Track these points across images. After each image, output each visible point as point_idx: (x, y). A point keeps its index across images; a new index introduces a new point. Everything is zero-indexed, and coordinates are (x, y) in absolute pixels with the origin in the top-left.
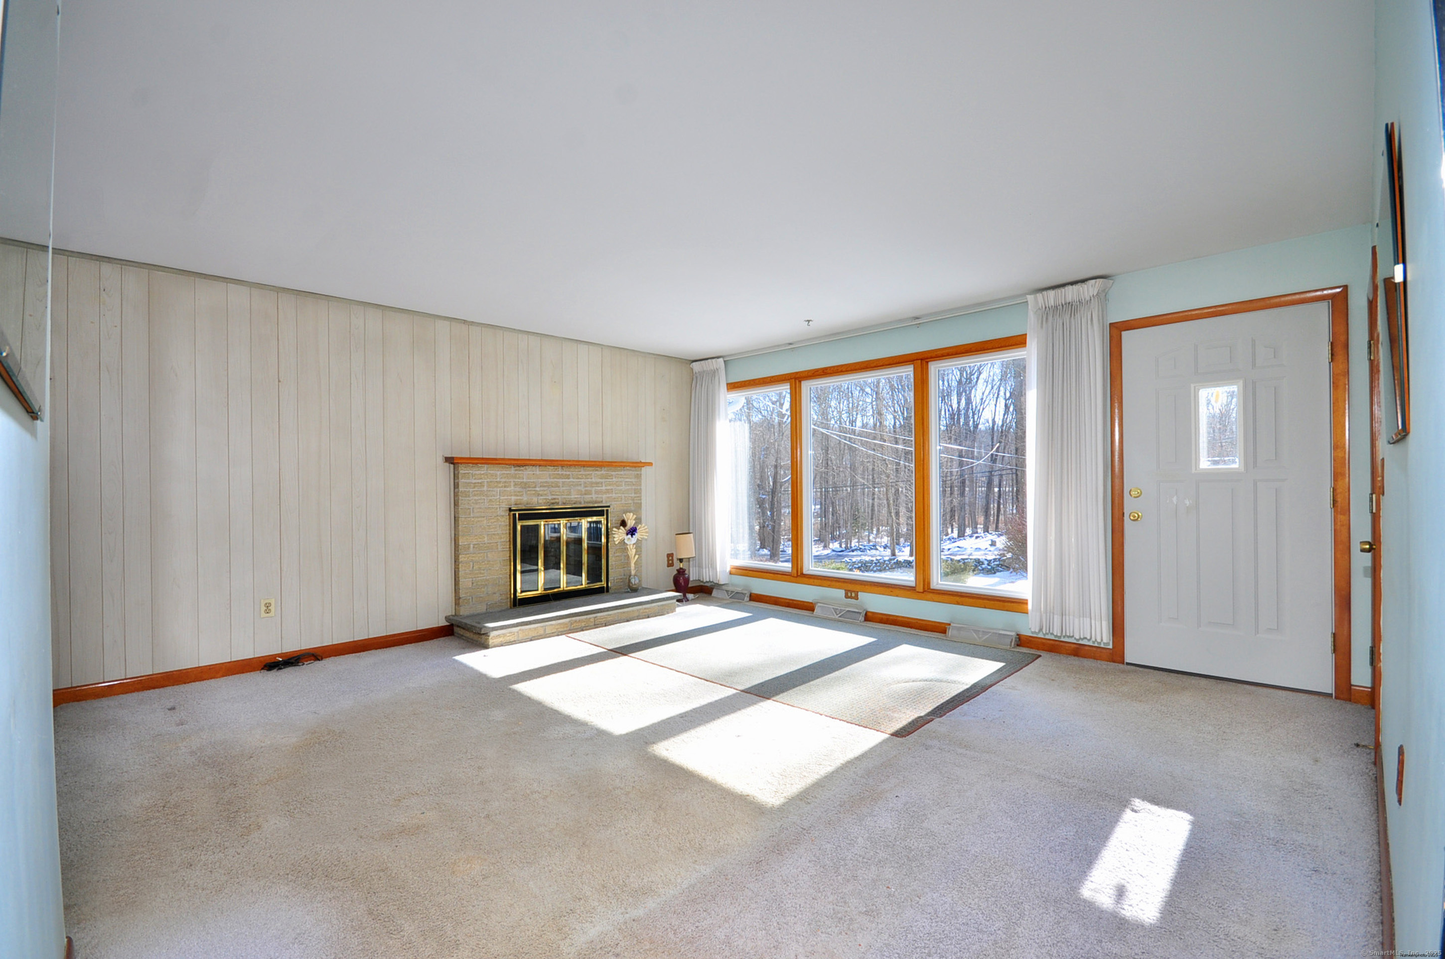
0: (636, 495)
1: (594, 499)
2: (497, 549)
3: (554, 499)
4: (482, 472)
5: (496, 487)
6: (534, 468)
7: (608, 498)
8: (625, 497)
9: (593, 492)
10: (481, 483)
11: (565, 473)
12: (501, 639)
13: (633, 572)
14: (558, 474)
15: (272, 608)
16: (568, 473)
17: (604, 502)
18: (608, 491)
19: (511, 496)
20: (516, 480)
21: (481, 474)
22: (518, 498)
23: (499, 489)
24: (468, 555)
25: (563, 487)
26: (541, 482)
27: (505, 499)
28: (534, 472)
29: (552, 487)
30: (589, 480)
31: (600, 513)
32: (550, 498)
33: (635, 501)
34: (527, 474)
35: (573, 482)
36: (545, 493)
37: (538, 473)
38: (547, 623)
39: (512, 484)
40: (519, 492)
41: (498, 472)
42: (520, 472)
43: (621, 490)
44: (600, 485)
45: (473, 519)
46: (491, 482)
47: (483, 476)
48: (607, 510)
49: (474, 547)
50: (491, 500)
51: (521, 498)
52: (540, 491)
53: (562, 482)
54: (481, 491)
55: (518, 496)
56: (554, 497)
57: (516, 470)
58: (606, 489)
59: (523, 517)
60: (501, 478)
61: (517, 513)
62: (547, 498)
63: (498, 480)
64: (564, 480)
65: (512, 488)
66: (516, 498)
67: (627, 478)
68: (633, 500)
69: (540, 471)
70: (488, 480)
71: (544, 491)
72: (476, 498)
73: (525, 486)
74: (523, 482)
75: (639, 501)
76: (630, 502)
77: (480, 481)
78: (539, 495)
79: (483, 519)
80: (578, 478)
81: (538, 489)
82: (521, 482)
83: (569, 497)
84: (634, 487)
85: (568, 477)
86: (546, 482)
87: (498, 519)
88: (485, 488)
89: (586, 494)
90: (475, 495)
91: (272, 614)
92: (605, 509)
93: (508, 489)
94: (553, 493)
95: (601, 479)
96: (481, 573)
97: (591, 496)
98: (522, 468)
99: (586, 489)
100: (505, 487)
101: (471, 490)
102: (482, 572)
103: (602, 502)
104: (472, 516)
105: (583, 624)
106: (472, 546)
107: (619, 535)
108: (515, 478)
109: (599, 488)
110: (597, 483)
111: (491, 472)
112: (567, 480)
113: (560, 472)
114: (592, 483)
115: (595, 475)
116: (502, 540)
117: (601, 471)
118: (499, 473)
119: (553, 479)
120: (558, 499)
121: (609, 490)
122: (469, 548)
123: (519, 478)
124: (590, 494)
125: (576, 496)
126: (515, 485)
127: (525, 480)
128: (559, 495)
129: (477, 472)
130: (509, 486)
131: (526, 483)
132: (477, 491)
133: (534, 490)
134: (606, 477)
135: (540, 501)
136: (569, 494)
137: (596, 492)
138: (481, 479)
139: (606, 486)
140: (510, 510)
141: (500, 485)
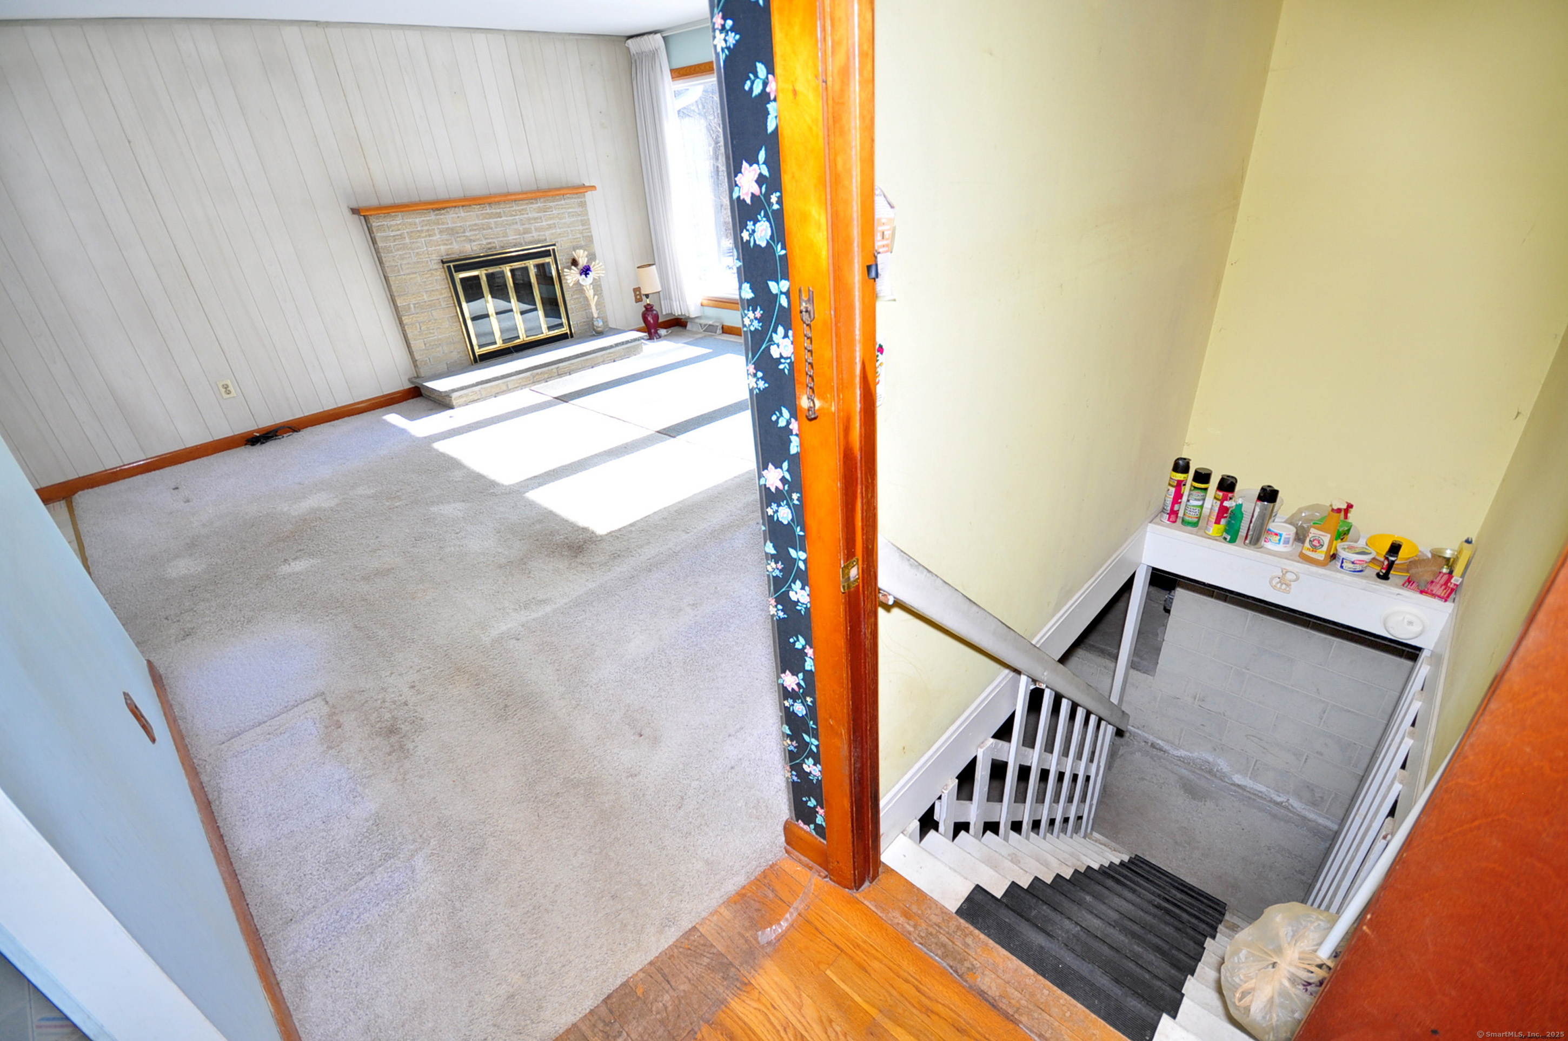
0: (584, 227)
1: (536, 238)
2: (441, 305)
3: (490, 243)
4: (398, 222)
5: (419, 237)
6: (457, 209)
7: (552, 234)
8: (571, 231)
9: (533, 229)
10: (400, 235)
11: (494, 211)
12: (464, 399)
13: (595, 315)
14: (488, 214)
15: (231, 388)
16: (498, 211)
17: (548, 240)
18: (550, 227)
19: (439, 245)
20: (440, 227)
21: (397, 225)
22: (449, 247)
23: (423, 240)
24: (412, 316)
25: (496, 228)
26: (470, 226)
27: (434, 250)
28: (459, 215)
29: (484, 229)
30: (525, 216)
31: (546, 254)
32: (484, 242)
33: (585, 235)
34: (451, 218)
35: (507, 221)
36: (478, 237)
37: (463, 214)
38: (508, 379)
39: (437, 232)
40: (447, 240)
41: (417, 221)
42: (442, 217)
43: (565, 223)
44: (540, 221)
45: (404, 277)
46: (412, 232)
47: (400, 227)
48: (554, 250)
49: (415, 307)
50: (417, 253)
51: (451, 247)
52: (471, 236)
53: (494, 222)
54: (404, 244)
55: (447, 245)
56: (489, 241)
57: (436, 215)
58: (548, 225)
59: (459, 268)
60: (422, 226)
61: (451, 265)
62: (481, 243)
63: (419, 229)
64: (495, 220)
65: (438, 236)
66: (446, 247)
67: (569, 208)
68: (582, 233)
69: (464, 212)
70: (408, 230)
71: (476, 235)
72: (400, 253)
73: (452, 232)
74: (448, 228)
75: (589, 234)
76: (579, 236)
77: (398, 233)
78: (471, 241)
79: (415, 275)
80: (512, 216)
81: (467, 234)
83: (506, 239)
84: (580, 218)
85: (499, 216)
86: (476, 225)
87: (432, 274)
88: (407, 241)
89: (524, 233)
90: (398, 250)
91: (233, 394)
92: (551, 248)
93: (434, 238)
94: (487, 237)
95: (538, 212)
96: (430, 333)
97: (531, 235)
98: (443, 212)
99: (524, 226)
100: (430, 236)
101: (392, 244)
102: (432, 331)
103: (546, 240)
104: (402, 273)
105: (546, 376)
106: (412, 306)
107: (572, 277)
108: (438, 224)
109: (539, 224)
110: (535, 219)
111: (408, 220)
112: (499, 219)
113: (488, 211)
114: (529, 219)
115: (531, 210)
116: (444, 296)
117: (537, 203)
118: (417, 220)
119: (483, 219)
120: (494, 243)
122: (410, 308)
123: (443, 224)
124: (530, 233)
126: (440, 232)
127: (450, 225)
128: (494, 238)
129: (392, 223)
130: (434, 235)
131: (452, 229)
132: (399, 244)
133: (465, 236)
134: (544, 210)
135: (475, 248)
136: (506, 235)
137: (537, 230)
138: (399, 230)
139: (546, 220)
140: (443, 262)
141: (423, 235)
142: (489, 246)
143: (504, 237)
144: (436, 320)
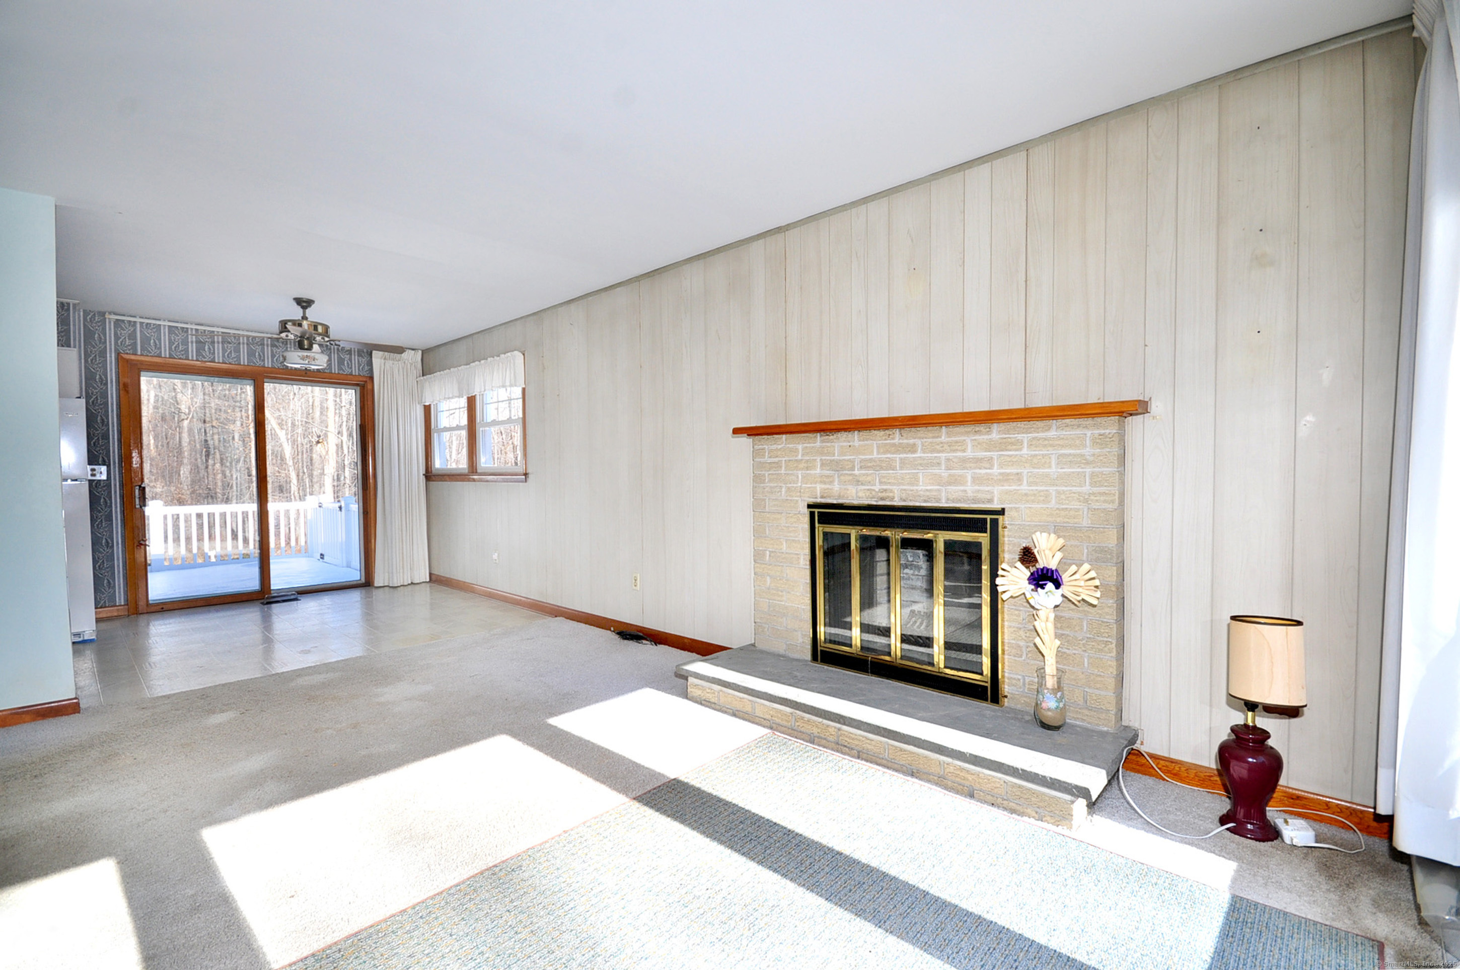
0: (1095, 490)
1: (970, 494)
2: (799, 563)
3: (885, 490)
4: (779, 447)
5: (797, 468)
7: (1007, 492)
8: (1058, 492)
9: (969, 479)
10: (777, 463)
11: (905, 441)
13: (1049, 680)
14: (894, 445)
15: (638, 582)
16: (911, 441)
17: (996, 500)
18: (1005, 478)
19: (816, 483)
20: (823, 458)
21: (777, 450)
22: (827, 487)
23: (800, 472)
24: (763, 566)
25: (901, 468)
26: (863, 460)
27: (809, 488)
28: (851, 444)
29: (881, 468)
30: (959, 454)
31: (979, 526)
32: (877, 488)
33: (1095, 506)
34: (840, 446)
35: (924, 458)
36: (869, 478)
37: (857, 443)
40: (828, 477)
41: (800, 445)
42: (829, 444)
43: (1047, 475)
44: (988, 465)
46: (791, 461)
47: (779, 453)
48: (995, 523)
49: (770, 556)
50: (789, 488)
51: (830, 487)
52: (860, 475)
53: (901, 459)
54: (778, 474)
55: (825, 483)
56: (885, 487)
57: (822, 442)
58: (1001, 474)
59: (826, 519)
60: (804, 454)
61: (816, 511)
62: (872, 488)
63: (800, 457)
64: (901, 456)
65: (818, 471)
66: (823, 486)
68: (1086, 501)
69: (860, 441)
70: (787, 458)
71: (867, 475)
73: (837, 467)
74: (833, 460)
76: (1075, 505)
77: (776, 460)
78: (858, 482)
79: (778, 516)
80: (932, 451)
81: (856, 472)
82: (831, 461)
83: (915, 488)
84: (1088, 470)
85: (912, 449)
86: (871, 460)
88: (783, 471)
90: (770, 481)
92: (989, 517)
93: (812, 472)
94: (883, 480)
95: (987, 450)
97: (962, 488)
98: (831, 438)
99: (953, 472)
100: (807, 468)
101: (767, 473)
102: (780, 593)
103: (987, 500)
104: (767, 510)
105: (815, 731)
106: (768, 553)
107: (1017, 583)
108: (822, 454)
109: (983, 471)
110: (978, 460)
111: (791, 446)
113: (896, 441)
114: (964, 460)
115: (973, 443)
116: (802, 551)
117: (989, 433)
118: (800, 447)
119: (884, 453)
120: (891, 491)
121: (1008, 474)
122: (764, 555)
123: (828, 454)
124: (961, 484)
125: (929, 488)
126: (822, 465)
127: (836, 457)
128: (894, 484)
129: (774, 447)
130: (814, 468)
131: (838, 463)
132: (773, 474)
133: (851, 475)
134: (1003, 446)
135: (860, 494)
136: (914, 480)
137: (976, 480)
138: (777, 457)
139: (1001, 466)
140: (809, 506)
141: (802, 466)
142: (884, 495)
143: (912, 484)
144: (787, 580)
